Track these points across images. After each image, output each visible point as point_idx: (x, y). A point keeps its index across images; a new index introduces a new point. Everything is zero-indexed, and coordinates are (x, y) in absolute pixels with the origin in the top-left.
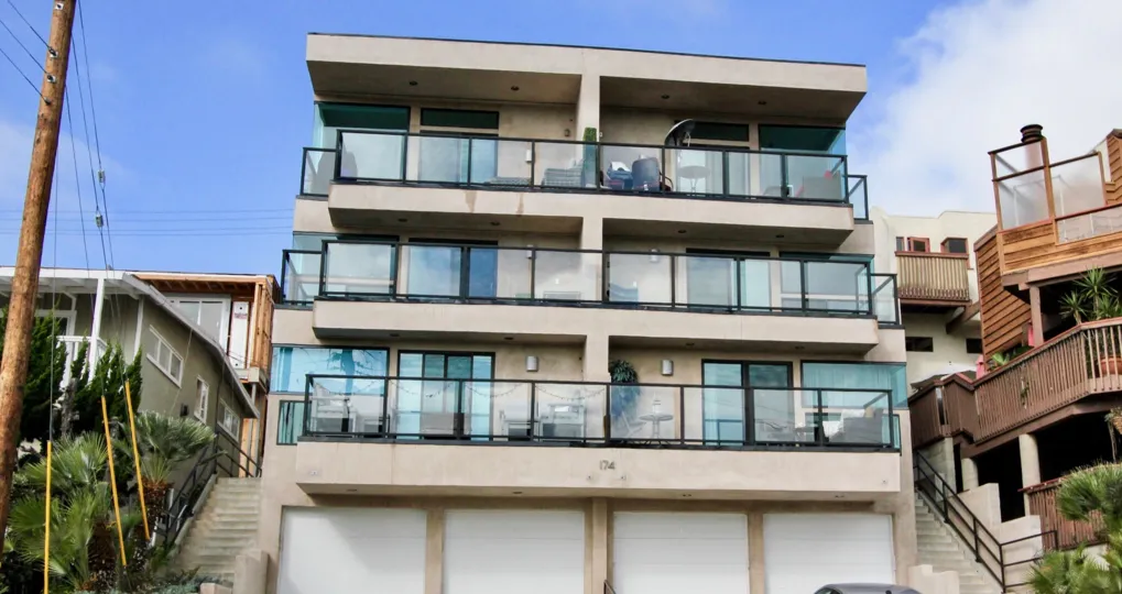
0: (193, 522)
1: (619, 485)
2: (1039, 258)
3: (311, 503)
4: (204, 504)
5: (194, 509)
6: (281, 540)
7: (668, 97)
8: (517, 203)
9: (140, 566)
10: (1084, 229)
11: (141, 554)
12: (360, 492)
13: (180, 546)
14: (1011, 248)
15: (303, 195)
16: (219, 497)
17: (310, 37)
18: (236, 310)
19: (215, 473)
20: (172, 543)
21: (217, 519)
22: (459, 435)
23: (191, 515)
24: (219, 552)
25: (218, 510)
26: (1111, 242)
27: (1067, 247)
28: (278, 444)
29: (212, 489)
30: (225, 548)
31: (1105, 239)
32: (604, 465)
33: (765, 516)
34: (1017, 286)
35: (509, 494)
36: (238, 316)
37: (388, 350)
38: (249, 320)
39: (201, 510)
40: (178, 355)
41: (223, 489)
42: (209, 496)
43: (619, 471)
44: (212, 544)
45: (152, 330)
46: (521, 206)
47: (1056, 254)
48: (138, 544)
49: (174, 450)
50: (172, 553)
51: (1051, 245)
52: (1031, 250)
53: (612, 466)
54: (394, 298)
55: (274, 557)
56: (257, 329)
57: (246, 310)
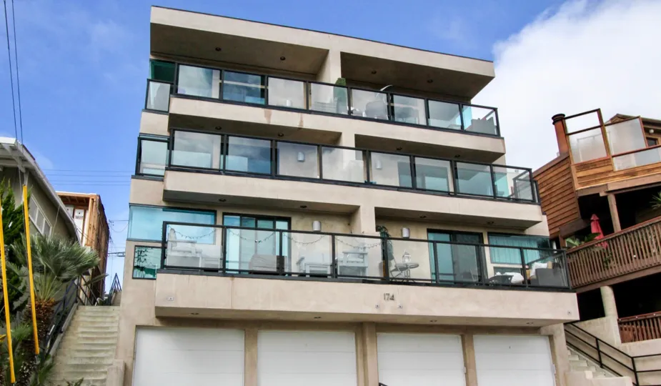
0: (62, 338)
1: (398, 312)
2: (602, 179)
3: (158, 324)
4: (70, 324)
5: (64, 327)
6: (135, 353)
7: (375, 73)
8: (299, 120)
9: (26, 378)
10: (633, 162)
11: (28, 367)
12: (201, 315)
13: (53, 357)
14: (581, 174)
15: (147, 110)
16: (81, 319)
17: (152, 8)
18: (76, 214)
19: (76, 302)
20: (48, 354)
21: (80, 335)
22: (280, 272)
23: (61, 332)
24: (85, 362)
25: (80, 330)
26: (653, 169)
27: (622, 173)
28: (133, 278)
29: (75, 313)
30: (90, 358)
31: (649, 167)
32: (387, 297)
33: (474, 336)
34: (598, 194)
35: (311, 318)
36: (77, 218)
37: (215, 213)
38: (84, 220)
39: (68, 329)
40: (49, 223)
41: (83, 314)
42: (73, 319)
43: (397, 302)
44: (78, 355)
45: (33, 198)
46: (301, 122)
47: (614, 177)
48: (25, 358)
49: (64, 269)
50: (48, 362)
51: (609, 172)
52: (595, 175)
53: (392, 298)
54: (224, 172)
55: (129, 365)
56: (90, 224)
57: (82, 214)
